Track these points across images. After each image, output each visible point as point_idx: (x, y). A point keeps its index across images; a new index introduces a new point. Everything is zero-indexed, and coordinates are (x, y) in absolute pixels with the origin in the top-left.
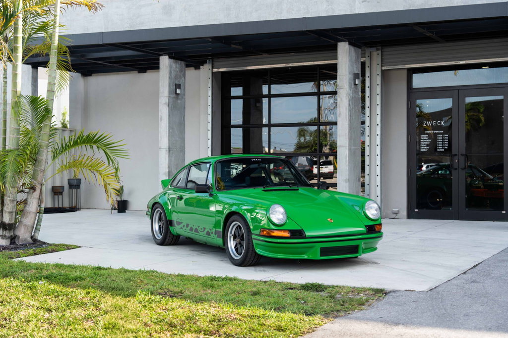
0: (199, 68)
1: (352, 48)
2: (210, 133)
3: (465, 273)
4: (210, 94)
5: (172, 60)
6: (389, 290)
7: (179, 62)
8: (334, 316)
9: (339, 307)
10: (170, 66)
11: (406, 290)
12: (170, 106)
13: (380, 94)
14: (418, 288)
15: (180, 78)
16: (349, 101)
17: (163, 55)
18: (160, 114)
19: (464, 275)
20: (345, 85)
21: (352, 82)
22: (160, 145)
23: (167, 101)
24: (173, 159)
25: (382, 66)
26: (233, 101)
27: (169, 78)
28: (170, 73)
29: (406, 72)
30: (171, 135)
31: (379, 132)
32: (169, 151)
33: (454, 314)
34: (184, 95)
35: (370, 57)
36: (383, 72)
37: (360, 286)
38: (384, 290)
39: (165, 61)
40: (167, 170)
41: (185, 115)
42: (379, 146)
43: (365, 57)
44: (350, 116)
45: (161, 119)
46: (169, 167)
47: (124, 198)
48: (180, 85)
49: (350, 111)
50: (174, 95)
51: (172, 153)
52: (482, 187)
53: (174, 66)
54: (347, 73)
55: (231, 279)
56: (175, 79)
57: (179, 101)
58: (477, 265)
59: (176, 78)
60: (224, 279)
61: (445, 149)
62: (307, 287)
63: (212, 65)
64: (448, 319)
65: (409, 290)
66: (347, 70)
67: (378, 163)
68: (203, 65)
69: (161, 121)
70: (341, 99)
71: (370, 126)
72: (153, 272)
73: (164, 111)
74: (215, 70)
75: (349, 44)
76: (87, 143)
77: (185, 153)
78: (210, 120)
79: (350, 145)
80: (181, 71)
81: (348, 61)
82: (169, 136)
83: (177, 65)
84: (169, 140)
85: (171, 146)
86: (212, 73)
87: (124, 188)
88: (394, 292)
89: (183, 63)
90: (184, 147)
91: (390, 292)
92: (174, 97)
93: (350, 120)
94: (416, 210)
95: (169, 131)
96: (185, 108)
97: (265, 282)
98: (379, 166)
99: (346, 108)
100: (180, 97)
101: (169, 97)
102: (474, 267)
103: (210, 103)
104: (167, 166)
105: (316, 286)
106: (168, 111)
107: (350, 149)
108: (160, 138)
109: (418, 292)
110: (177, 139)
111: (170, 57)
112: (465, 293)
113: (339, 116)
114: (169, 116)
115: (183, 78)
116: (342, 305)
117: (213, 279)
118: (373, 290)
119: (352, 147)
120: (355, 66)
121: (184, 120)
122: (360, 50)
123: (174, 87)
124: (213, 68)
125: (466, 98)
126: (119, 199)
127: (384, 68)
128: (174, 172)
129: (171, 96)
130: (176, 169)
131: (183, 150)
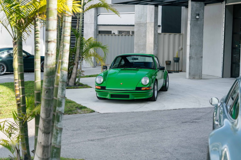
4: (224, 17)
5: (193, 2)
7: (200, 2)
10: (192, 5)
12: (192, 24)
15: (200, 10)
18: (188, 29)
23: (190, 22)
24: (193, 51)
27: (191, 11)
28: (192, 9)
30: (192, 39)
32: (190, 47)
34: (203, 18)
40: (189, 56)
41: (203, 29)
46: (190, 54)
48: (199, 14)
50: (195, 19)
51: (193, 48)
53: (195, 5)
57: (199, 22)
59: (196, 10)
63: (226, 1)
77: (202, 48)
78: (224, 30)
80: (201, 7)
83: (197, 4)
84: (190, 41)
85: (192, 44)
86: (226, 6)
89: (203, 3)
90: (202, 44)
92: (195, 20)
95: (191, 37)
96: (203, 25)
100: (199, 20)
101: (191, 20)
103: (224, 21)
106: (190, 27)
110: (197, 41)
114: (191, 30)
115: (202, 11)
121: (203, 31)
123: (195, 15)
124: (226, 3)
128: (194, 57)
129: (193, 20)
130: (196, 55)
131: (201, 46)
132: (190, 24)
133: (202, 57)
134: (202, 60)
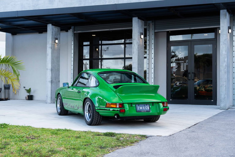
0: (68, 31)
1: (140, 20)
2: (73, 62)
3: (189, 128)
4: (73, 44)
5: (54, 26)
6: (149, 136)
7: (57, 27)
8: (116, 148)
9: (120, 144)
10: (53, 29)
11: (157, 136)
12: (52, 48)
13: (153, 44)
14: (163, 135)
15: (58, 35)
16: (138, 46)
17: (49, 24)
18: (47, 52)
19: (189, 129)
20: (136, 38)
21: (140, 37)
22: (47, 68)
23: (51, 46)
24: (53, 75)
25: (155, 30)
26: (84, 47)
27: (52, 35)
28: (52, 32)
29: (166, 33)
30: (52, 63)
31: (153, 62)
32: (52, 70)
33: (180, 148)
35: (149, 25)
36: (155, 32)
37: (134, 134)
38: (146, 136)
39: (50, 27)
40: (50, 80)
41: (60, 53)
42: (153, 69)
43: (146, 26)
44: (139, 53)
45: (48, 55)
46: (51, 78)
47: (31, 94)
48: (57, 38)
49: (138, 51)
51: (53, 72)
52: (204, 90)
53: (54, 29)
54: (137, 32)
55: (68, 131)
56: (55, 35)
58: (196, 124)
60: (64, 130)
61: (184, 70)
62: (106, 135)
63: (74, 29)
64: (176, 150)
65: (159, 136)
66: (137, 31)
67: (153, 77)
68: (69, 30)
69: (48, 56)
70: (134, 45)
71: (149, 59)
72: (29, 127)
73: (49, 51)
74: (75, 32)
75: (138, 18)
76: (3, 63)
77: (59, 72)
78: (73, 56)
79: (138, 67)
80: (58, 32)
81: (137, 26)
82: (51, 63)
83: (56, 29)
84: (51, 65)
85: (52, 68)
86: (74, 33)
87: (31, 89)
88: (151, 136)
89: (59, 28)
90: (59, 69)
91: (149, 137)
93: (138, 55)
94: (171, 100)
95: (52, 60)
96: (60, 50)
97: (86, 132)
98: (153, 78)
99: (136, 49)
100: (57, 44)
101: (52, 44)
102: (195, 125)
103: (73, 48)
104: (50, 78)
105: (111, 134)
106: (51, 51)
107: (138, 69)
108: (47, 64)
109: (163, 137)
110: (56, 65)
111: (52, 25)
112: (188, 137)
113: (133, 53)
114: (52, 53)
115: (59, 35)
116: (122, 143)
117: (59, 130)
118: (140, 135)
119: (139, 69)
120: (141, 29)
121: (59, 56)
122: (144, 22)
123: (54, 39)
125: (195, 46)
126: (28, 94)
127: (156, 31)
128: (54, 81)
129: (53, 43)
130: (55, 79)
131: (58, 70)
132: (51, 48)
133: (59, 81)
134: (59, 84)
